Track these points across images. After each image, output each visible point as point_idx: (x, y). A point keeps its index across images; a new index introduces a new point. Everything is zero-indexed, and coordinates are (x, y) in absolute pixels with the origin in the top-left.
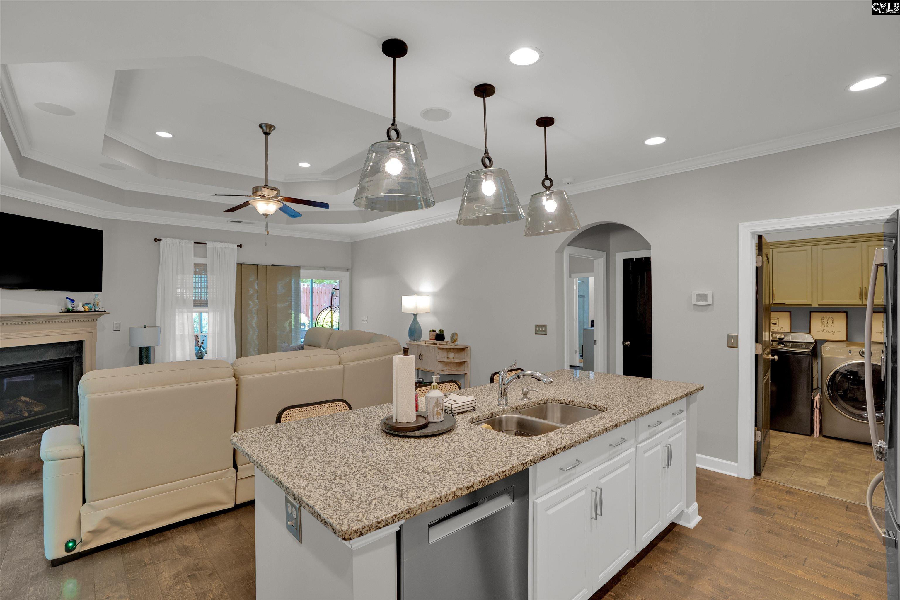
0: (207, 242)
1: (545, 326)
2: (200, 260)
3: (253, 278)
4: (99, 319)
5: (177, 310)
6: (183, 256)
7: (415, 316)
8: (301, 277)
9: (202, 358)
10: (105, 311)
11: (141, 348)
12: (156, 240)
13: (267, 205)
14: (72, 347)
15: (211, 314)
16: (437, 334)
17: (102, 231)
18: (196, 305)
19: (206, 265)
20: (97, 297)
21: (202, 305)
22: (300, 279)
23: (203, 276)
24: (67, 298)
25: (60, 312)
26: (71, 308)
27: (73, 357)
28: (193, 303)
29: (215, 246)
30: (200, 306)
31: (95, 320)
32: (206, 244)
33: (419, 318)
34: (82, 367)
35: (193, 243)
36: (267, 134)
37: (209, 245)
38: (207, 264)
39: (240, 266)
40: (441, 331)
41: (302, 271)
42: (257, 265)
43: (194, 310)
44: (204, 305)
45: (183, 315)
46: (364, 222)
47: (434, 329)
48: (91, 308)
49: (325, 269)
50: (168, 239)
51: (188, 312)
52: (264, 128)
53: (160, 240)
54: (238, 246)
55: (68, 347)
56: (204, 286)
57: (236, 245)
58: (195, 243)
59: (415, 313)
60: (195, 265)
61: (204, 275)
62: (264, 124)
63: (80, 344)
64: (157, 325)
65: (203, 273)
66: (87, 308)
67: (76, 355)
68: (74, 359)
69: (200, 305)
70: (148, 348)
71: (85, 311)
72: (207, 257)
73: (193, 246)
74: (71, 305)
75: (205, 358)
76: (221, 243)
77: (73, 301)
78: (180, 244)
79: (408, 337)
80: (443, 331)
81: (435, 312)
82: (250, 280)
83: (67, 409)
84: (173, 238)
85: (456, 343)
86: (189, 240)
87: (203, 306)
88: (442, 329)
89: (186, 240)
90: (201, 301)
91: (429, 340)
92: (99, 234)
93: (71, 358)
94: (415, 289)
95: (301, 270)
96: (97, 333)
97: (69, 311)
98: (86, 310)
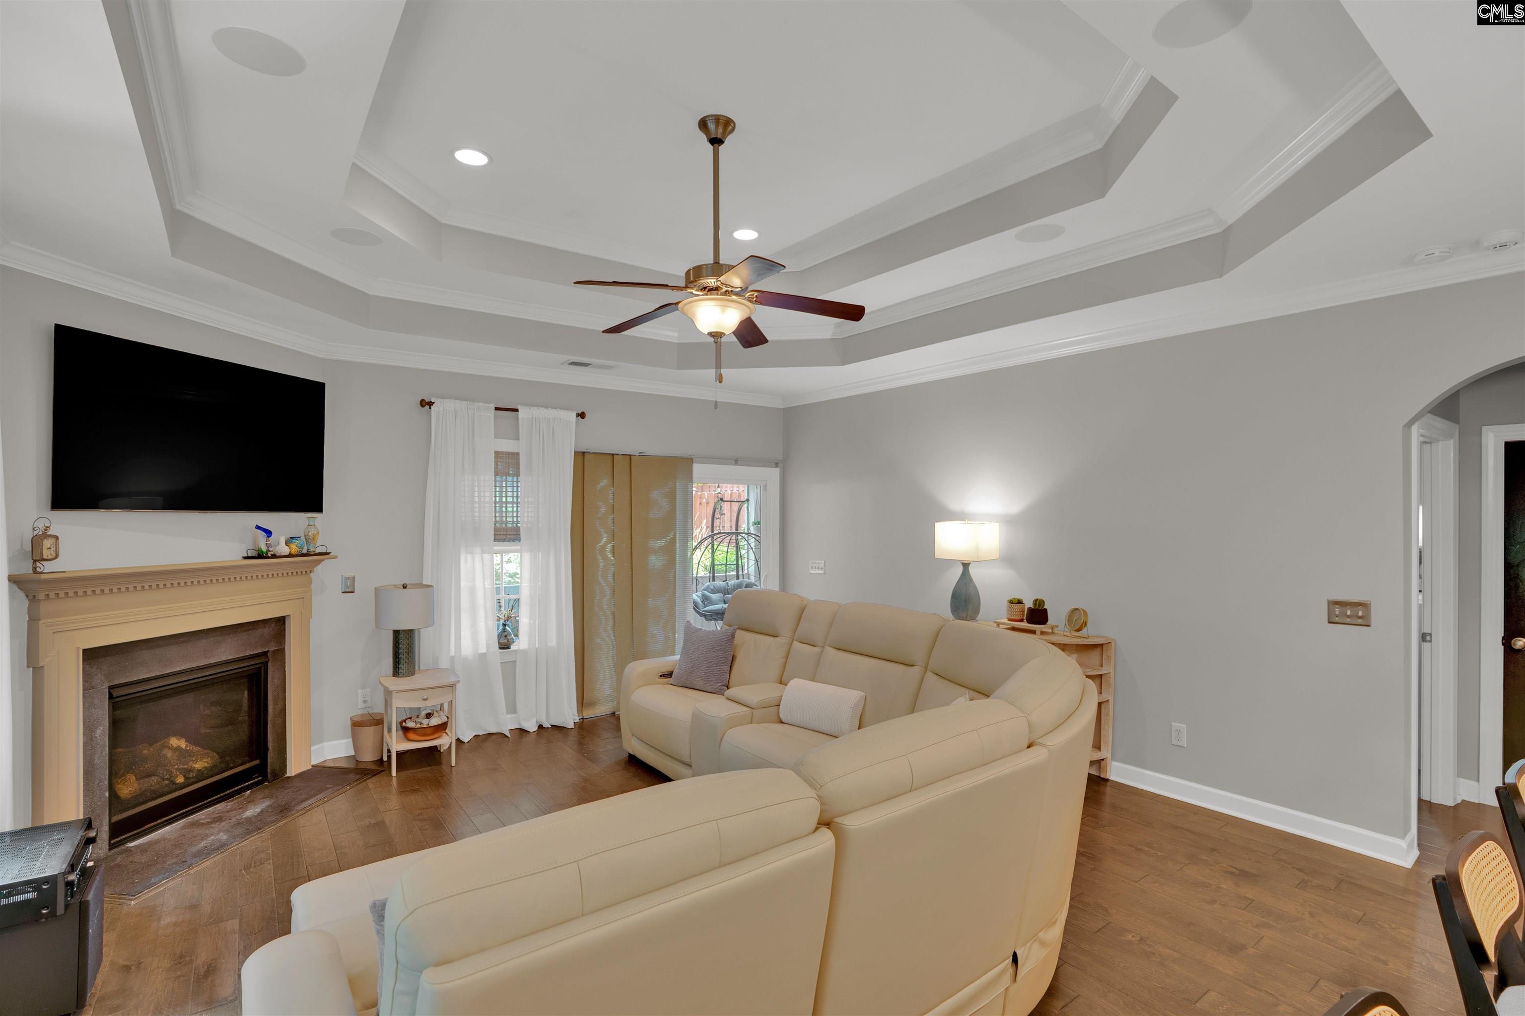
0: (519, 408)
1: (1364, 605)
2: (507, 446)
3: (604, 482)
4: (315, 569)
5: (462, 550)
6: (473, 436)
7: (966, 566)
8: (694, 479)
9: (508, 648)
10: (329, 553)
11: (396, 633)
12: (424, 403)
13: (723, 311)
14: (266, 631)
15: (527, 556)
16: (1030, 610)
17: (322, 385)
18: (498, 537)
19: (515, 456)
20: (311, 523)
21: (508, 537)
22: (692, 482)
23: (509, 478)
24: (258, 527)
25: (245, 558)
26: (264, 549)
27: (268, 651)
28: (493, 533)
29: (534, 416)
30: (504, 540)
31: (308, 572)
32: (517, 410)
33: (972, 570)
34: (285, 671)
35: (494, 409)
36: (716, 142)
37: (522, 414)
38: (518, 454)
39: (580, 458)
40: (1039, 603)
41: (697, 468)
42: (613, 455)
43: (495, 548)
44: (512, 537)
45: (473, 559)
46: (844, 363)
47: (1018, 597)
48: (301, 547)
49: (736, 462)
50: (445, 400)
51: (483, 552)
52: (711, 126)
53: (430, 404)
54: (578, 415)
55: (259, 632)
56: (513, 499)
57: (574, 414)
58: (496, 409)
59: (966, 559)
60: (497, 454)
61: (513, 475)
62: (712, 116)
63: (281, 622)
64: (425, 583)
65: (511, 472)
66: (294, 548)
67: (272, 648)
68: (269, 655)
69: (504, 537)
70: (410, 633)
71: (290, 555)
72: (518, 439)
73: (493, 415)
74: (265, 542)
75: (513, 647)
76: (545, 410)
77: (268, 533)
78: (469, 411)
79: (951, 613)
80: (1043, 601)
81: (1008, 559)
82: (599, 487)
83: (257, 762)
84: (456, 398)
85: (1084, 632)
86: (485, 403)
87: (510, 540)
88: (1039, 598)
89: (481, 404)
90: (507, 529)
91: (1006, 621)
92: (319, 388)
93: (265, 654)
94: (954, 505)
95: (694, 464)
96: (314, 599)
97: (260, 556)
98: (293, 552)
